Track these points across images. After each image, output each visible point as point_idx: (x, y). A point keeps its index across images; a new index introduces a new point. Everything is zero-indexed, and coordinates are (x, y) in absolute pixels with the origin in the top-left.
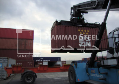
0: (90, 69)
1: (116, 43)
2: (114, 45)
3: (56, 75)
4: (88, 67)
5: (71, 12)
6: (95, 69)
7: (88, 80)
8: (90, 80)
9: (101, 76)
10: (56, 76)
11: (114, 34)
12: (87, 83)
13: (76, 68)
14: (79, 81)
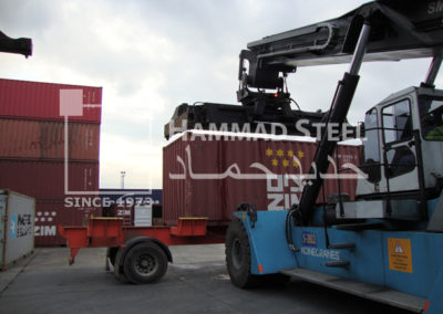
0: (299, 231)
1: (387, 147)
2: (382, 151)
3: (184, 255)
4: (292, 222)
5: (242, 69)
6: (316, 233)
7: (292, 269)
8: (299, 267)
9: (334, 255)
10: (183, 258)
11: (383, 114)
12: (288, 277)
13: (253, 227)
14: (261, 273)
